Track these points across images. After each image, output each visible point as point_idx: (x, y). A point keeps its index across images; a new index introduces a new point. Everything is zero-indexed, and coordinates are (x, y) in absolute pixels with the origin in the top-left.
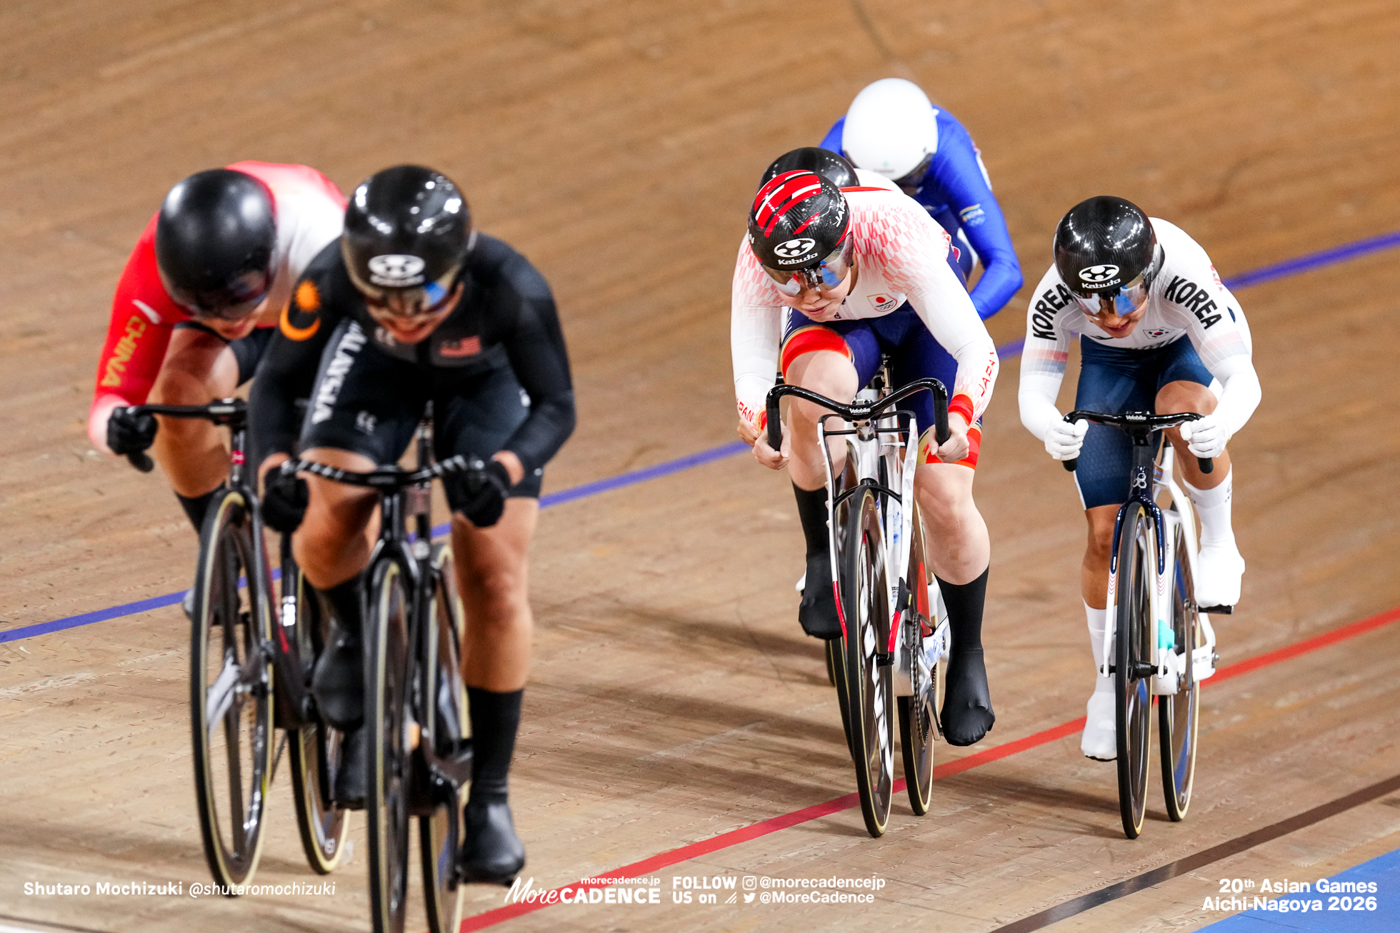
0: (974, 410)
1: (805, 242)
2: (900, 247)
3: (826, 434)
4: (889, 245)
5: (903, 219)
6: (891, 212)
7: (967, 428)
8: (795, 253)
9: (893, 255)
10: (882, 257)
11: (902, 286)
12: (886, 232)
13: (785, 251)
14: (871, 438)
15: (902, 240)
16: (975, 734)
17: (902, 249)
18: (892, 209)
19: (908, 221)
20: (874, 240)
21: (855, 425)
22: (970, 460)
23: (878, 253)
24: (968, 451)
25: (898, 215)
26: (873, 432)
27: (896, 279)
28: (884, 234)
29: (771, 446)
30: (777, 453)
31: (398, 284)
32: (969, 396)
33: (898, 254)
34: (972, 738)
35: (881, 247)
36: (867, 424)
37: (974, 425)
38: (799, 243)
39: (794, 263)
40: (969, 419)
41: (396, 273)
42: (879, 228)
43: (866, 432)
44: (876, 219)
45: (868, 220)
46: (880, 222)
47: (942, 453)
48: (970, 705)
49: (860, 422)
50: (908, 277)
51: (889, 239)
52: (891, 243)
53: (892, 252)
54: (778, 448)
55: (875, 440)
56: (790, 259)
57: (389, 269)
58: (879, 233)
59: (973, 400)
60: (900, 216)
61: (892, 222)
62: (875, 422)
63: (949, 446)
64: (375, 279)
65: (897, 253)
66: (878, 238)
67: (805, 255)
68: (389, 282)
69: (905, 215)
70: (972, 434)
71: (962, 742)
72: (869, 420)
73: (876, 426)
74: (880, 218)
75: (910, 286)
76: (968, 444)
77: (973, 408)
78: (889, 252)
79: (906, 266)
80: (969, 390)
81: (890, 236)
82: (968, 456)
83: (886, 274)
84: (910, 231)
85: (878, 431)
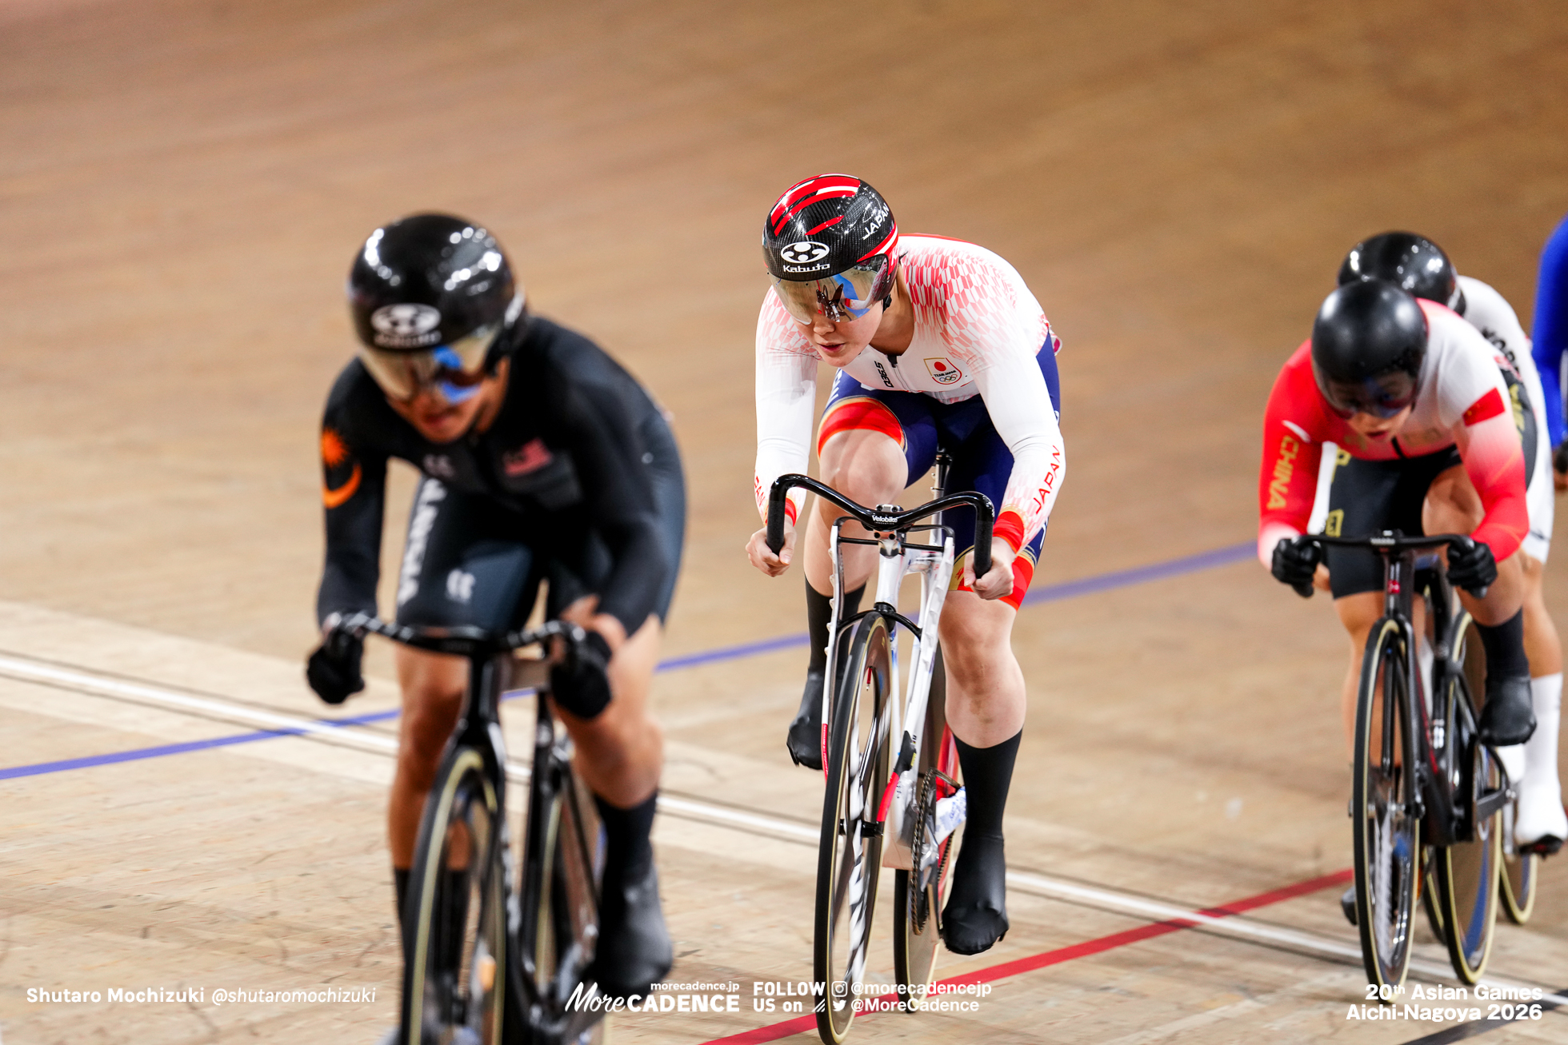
0: (1026, 531)
1: (817, 247)
2: (967, 302)
3: (840, 540)
4: (953, 299)
5: (979, 270)
6: (966, 261)
7: (1014, 556)
8: (803, 259)
9: (956, 311)
10: (943, 310)
11: (962, 352)
12: (953, 281)
13: (792, 254)
14: (894, 553)
15: (972, 295)
16: (980, 942)
17: (969, 305)
18: (968, 257)
19: (986, 276)
20: (936, 290)
21: (877, 535)
22: (1016, 598)
23: (940, 305)
24: (1012, 585)
25: (974, 265)
26: (898, 546)
27: (956, 342)
28: (950, 283)
29: (768, 545)
30: (774, 557)
31: (408, 343)
32: (1019, 514)
33: (963, 311)
34: (976, 947)
35: (943, 298)
36: (892, 537)
37: (1022, 553)
38: (809, 247)
39: (799, 271)
40: (1016, 544)
41: (404, 329)
42: (945, 275)
43: (890, 545)
44: (944, 265)
45: (933, 265)
46: (948, 269)
47: (981, 586)
48: (979, 905)
49: (882, 533)
50: (970, 342)
51: (956, 291)
52: (957, 296)
53: (956, 308)
54: (776, 551)
55: (899, 556)
56: (795, 265)
57: (395, 324)
58: (944, 282)
59: (1024, 519)
60: (977, 268)
61: (963, 270)
62: (903, 535)
63: (987, 578)
64: (381, 340)
65: (961, 310)
66: (942, 288)
67: (814, 264)
68: (397, 342)
69: (984, 269)
70: (1019, 564)
71: (963, 949)
72: (895, 532)
73: (903, 539)
74: (949, 264)
75: (971, 353)
76: (1012, 577)
77: (1023, 529)
78: (952, 305)
79: (970, 327)
80: (1021, 506)
81: (957, 286)
82: (1011, 592)
83: (945, 332)
84: (985, 287)
85: (904, 546)
